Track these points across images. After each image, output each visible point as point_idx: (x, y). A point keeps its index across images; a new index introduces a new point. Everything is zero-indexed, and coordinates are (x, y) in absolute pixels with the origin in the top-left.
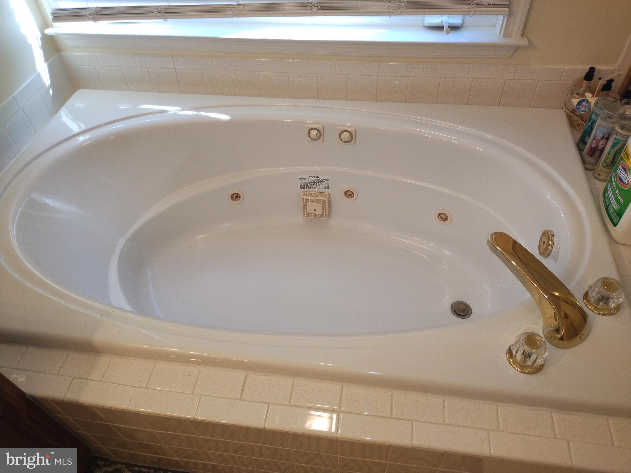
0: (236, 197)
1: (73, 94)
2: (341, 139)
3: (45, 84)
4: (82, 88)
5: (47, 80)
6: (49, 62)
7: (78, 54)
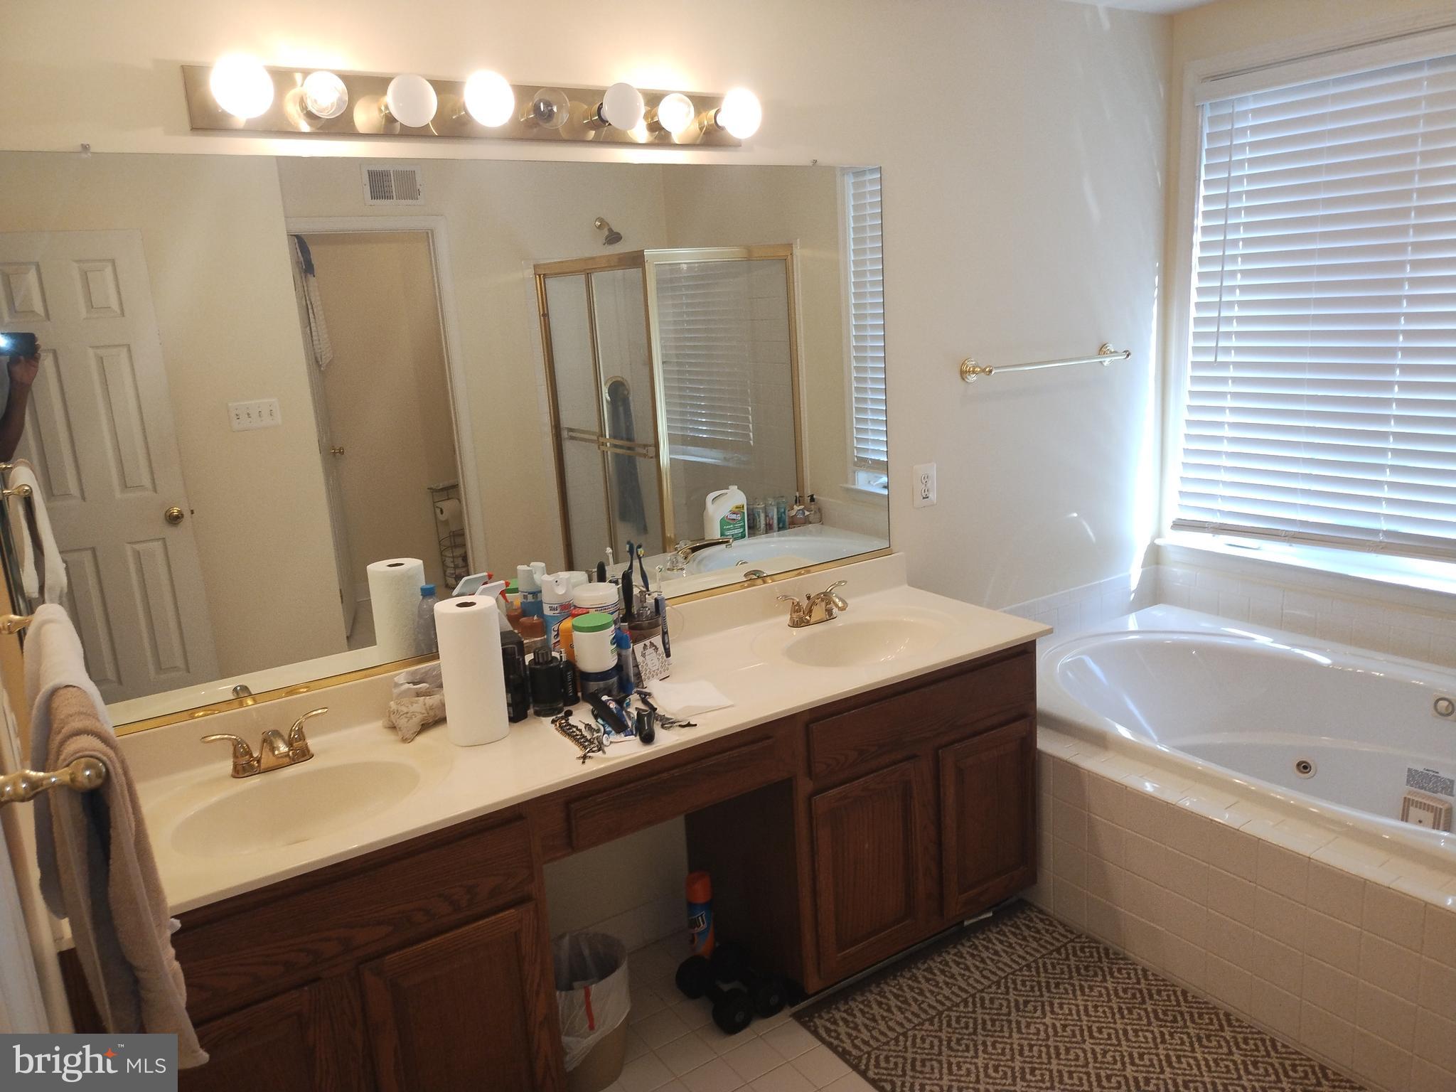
0: (1305, 767)
1: (1152, 605)
3: (1130, 586)
4: (1164, 603)
7: (1178, 571)
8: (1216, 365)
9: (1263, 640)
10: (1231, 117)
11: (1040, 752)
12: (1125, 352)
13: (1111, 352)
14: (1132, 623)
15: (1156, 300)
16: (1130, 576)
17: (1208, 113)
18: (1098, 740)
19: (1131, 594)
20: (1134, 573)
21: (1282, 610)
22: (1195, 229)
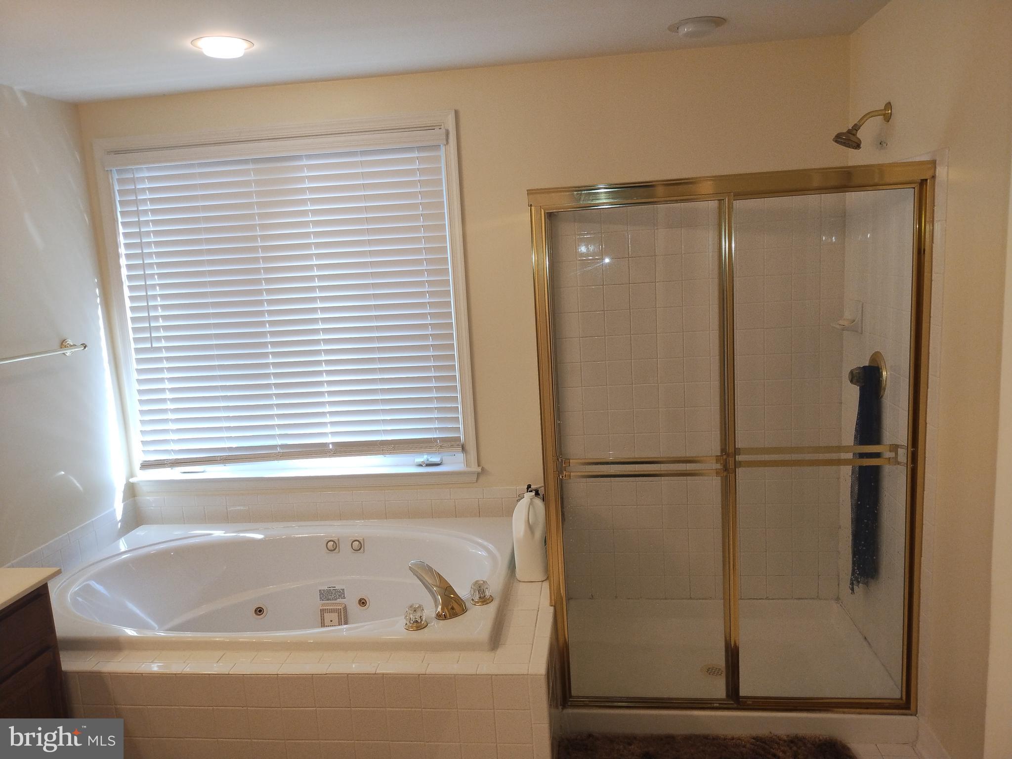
0: (260, 611)
1: (136, 528)
2: (352, 547)
3: (116, 518)
4: (145, 524)
5: (119, 515)
6: (124, 503)
7: (150, 498)
8: (153, 349)
9: (218, 534)
10: (133, 181)
11: (66, 673)
12: (81, 345)
13: (71, 346)
14: (123, 545)
15: (100, 306)
16: (115, 510)
17: (116, 176)
18: (114, 645)
19: (118, 524)
20: (118, 508)
21: (227, 508)
22: (120, 256)
